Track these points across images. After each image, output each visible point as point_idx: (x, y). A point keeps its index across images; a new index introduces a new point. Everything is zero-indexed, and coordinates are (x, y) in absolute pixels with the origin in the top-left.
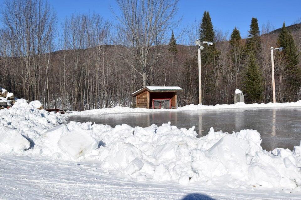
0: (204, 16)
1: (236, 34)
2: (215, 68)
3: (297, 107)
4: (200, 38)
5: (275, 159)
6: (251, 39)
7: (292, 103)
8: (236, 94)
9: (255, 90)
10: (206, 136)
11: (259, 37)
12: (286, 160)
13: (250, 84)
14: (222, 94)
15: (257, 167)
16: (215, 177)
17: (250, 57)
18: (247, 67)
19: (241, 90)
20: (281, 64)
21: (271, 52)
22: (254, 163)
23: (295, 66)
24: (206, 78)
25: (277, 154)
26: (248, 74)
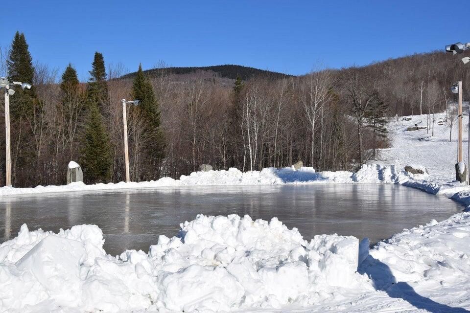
0: (16, 39)
1: (70, 75)
2: (36, 126)
3: (159, 188)
4: (8, 75)
5: (123, 268)
6: (94, 84)
7: (152, 181)
8: (70, 169)
9: (99, 163)
10: (14, 240)
11: (105, 83)
12: (139, 268)
13: (91, 154)
14: (47, 169)
15: (96, 282)
16: (26, 308)
17: (93, 112)
18: (88, 127)
19: (77, 162)
20: (136, 125)
21: (122, 105)
22: (91, 277)
23: (155, 129)
24: (19, 143)
25: (126, 260)
26: (89, 137)
